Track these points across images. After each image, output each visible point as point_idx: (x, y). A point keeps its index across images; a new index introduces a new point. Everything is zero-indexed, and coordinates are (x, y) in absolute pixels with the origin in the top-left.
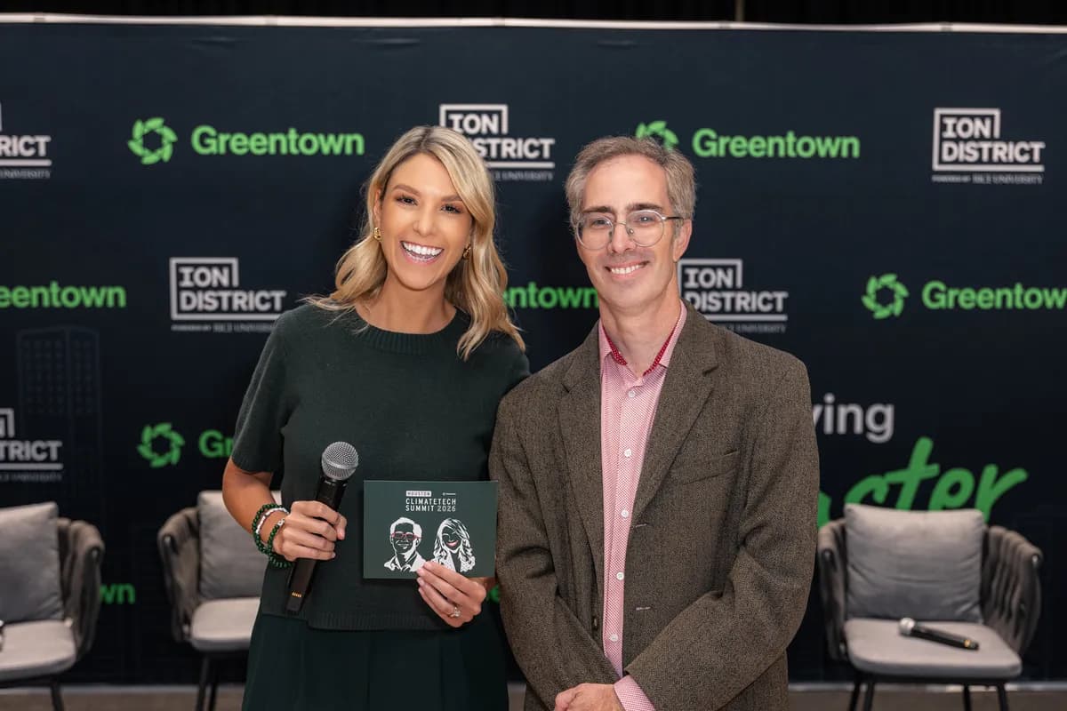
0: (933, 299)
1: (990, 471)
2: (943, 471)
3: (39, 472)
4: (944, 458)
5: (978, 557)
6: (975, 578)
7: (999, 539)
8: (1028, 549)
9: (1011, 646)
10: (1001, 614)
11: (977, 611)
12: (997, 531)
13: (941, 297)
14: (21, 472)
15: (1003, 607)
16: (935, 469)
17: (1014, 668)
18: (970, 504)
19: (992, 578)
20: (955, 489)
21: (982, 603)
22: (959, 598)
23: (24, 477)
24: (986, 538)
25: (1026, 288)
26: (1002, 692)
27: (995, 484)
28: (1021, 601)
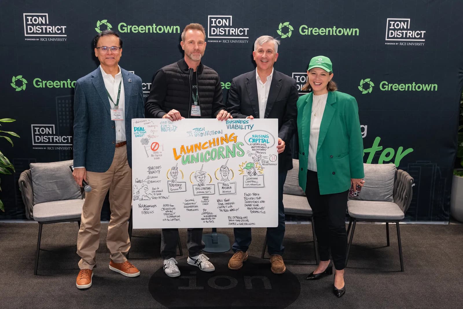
0: (384, 88)
1: (401, 149)
2: (384, 149)
3: (64, 146)
4: (384, 144)
5: (393, 179)
6: (392, 187)
7: (401, 173)
8: (409, 177)
9: (402, 210)
10: (399, 199)
11: (392, 198)
12: (400, 171)
13: (386, 87)
14: (58, 146)
15: (400, 196)
16: (381, 148)
17: (402, 216)
18: (393, 161)
19: (398, 187)
20: (388, 155)
21: (394, 195)
22: (386, 193)
23: (59, 148)
24: (396, 173)
25: (416, 84)
26: (398, 225)
27: (401, 154)
28: (406, 194)
